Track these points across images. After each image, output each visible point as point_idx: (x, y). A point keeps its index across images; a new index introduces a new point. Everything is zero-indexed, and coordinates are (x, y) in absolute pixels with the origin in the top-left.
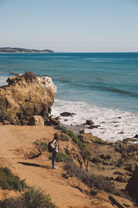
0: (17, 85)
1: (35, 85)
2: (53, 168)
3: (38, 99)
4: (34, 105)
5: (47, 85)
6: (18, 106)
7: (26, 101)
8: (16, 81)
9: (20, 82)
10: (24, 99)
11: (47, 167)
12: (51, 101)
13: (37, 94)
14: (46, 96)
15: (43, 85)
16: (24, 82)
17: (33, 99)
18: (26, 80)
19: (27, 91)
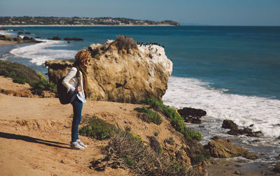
0: (102, 58)
1: (134, 59)
2: (73, 147)
3: (139, 84)
4: (132, 94)
5: (156, 60)
6: (103, 94)
7: (118, 85)
8: (101, 51)
9: (108, 53)
10: (114, 83)
11: (56, 145)
12: (163, 87)
13: (138, 74)
14: (153, 79)
15: (148, 60)
16: (115, 54)
17: (131, 83)
18: (119, 49)
19: (119, 68)
